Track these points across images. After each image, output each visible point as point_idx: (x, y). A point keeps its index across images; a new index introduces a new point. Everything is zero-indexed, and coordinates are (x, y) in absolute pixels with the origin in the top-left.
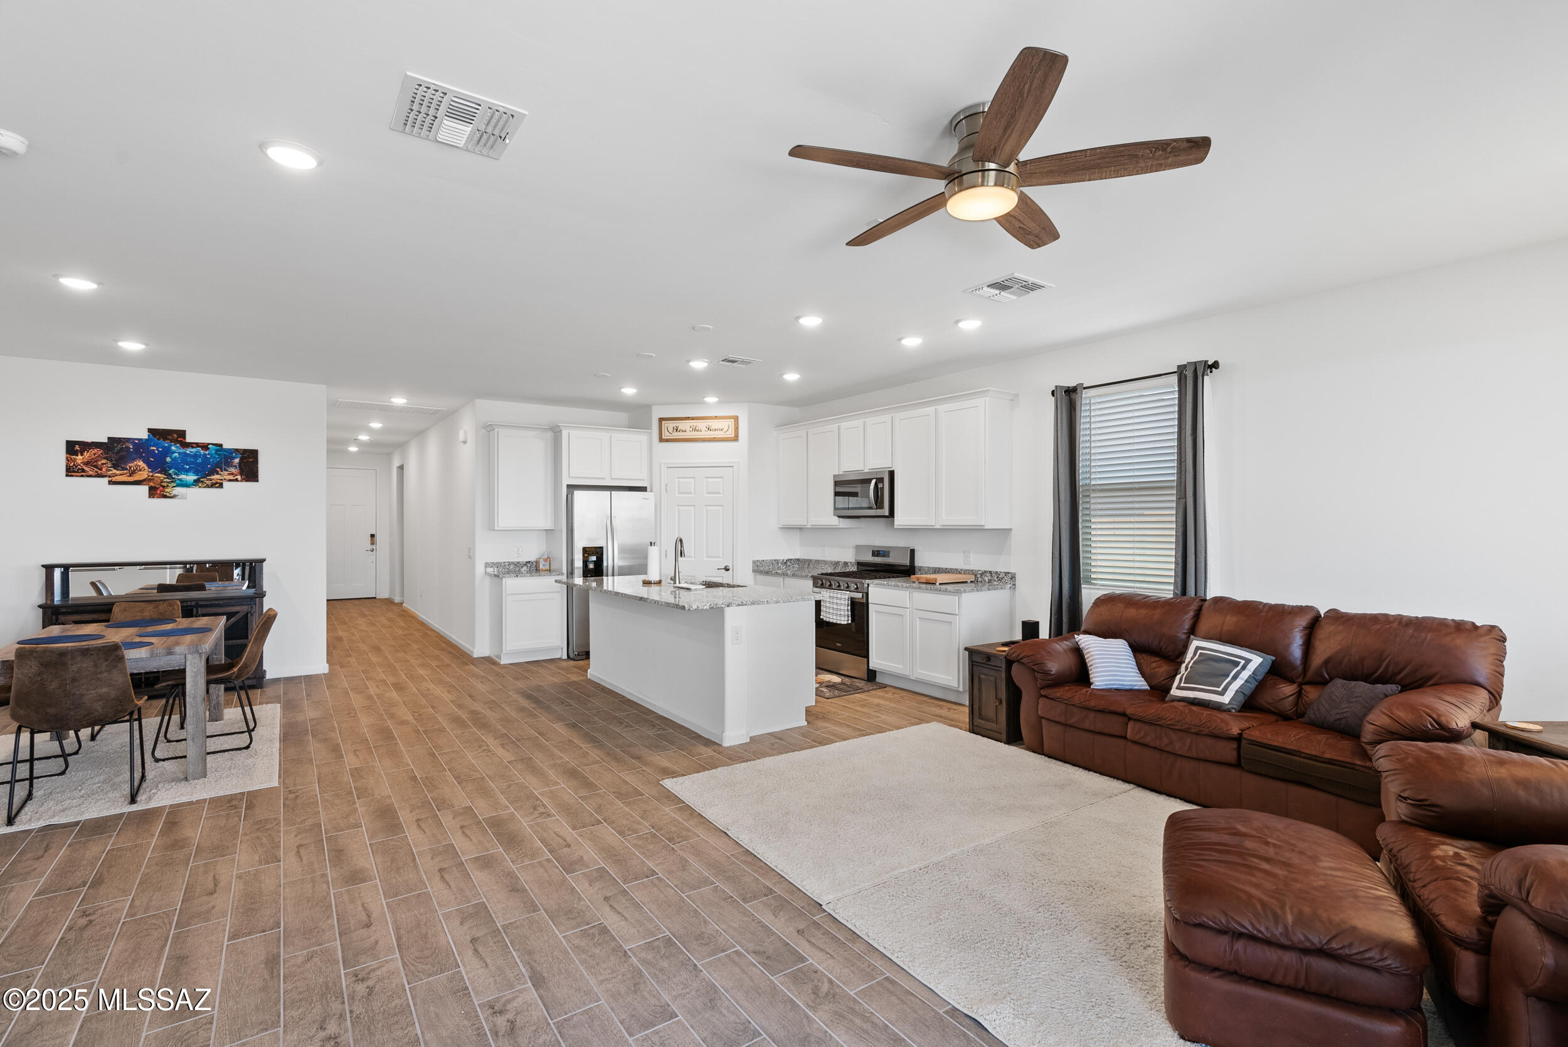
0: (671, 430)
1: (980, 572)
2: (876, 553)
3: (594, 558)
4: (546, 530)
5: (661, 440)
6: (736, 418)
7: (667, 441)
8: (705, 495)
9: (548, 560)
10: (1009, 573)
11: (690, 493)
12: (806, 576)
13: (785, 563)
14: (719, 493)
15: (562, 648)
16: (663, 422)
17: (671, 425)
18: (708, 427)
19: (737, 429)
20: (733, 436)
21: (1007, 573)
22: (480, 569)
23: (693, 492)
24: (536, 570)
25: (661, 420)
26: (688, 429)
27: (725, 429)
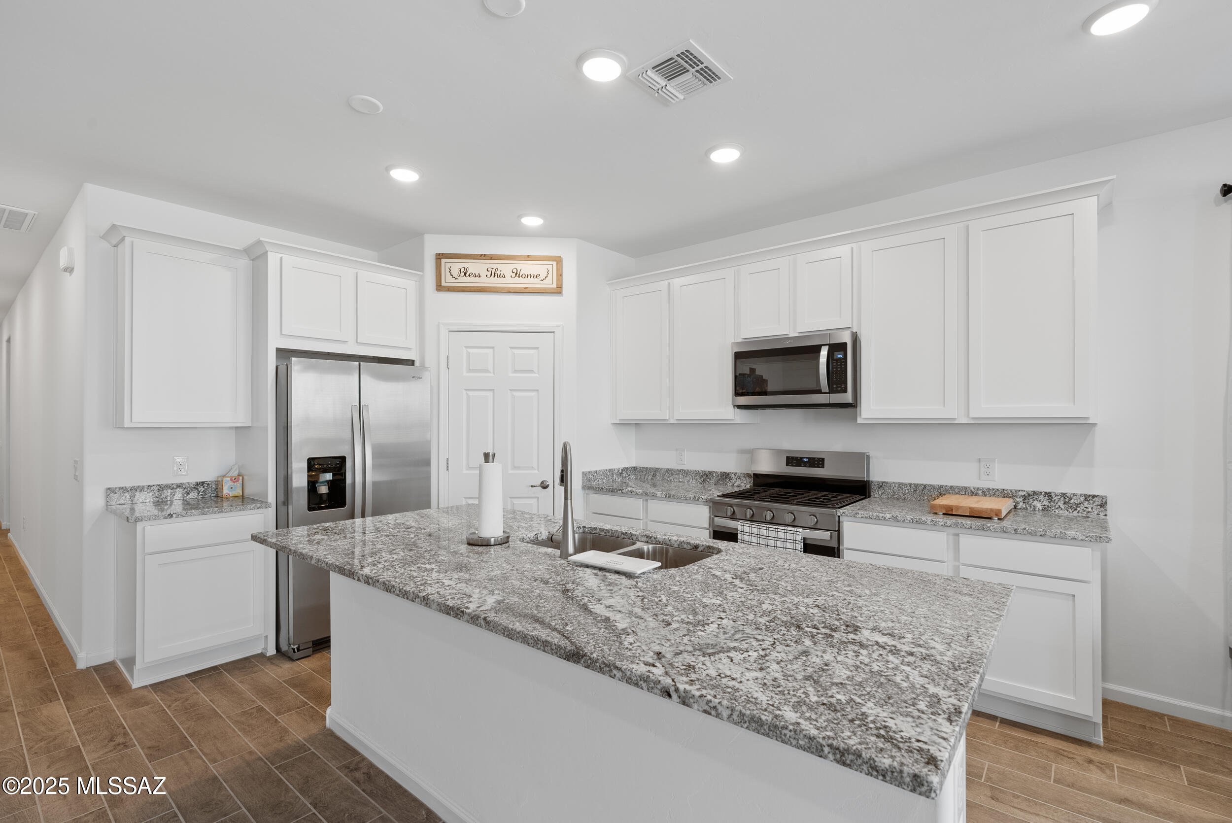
0: (455, 273)
1: (1023, 493)
2: (793, 461)
3: (329, 476)
4: (236, 427)
5: (440, 288)
6: (559, 260)
7: (450, 289)
8: (511, 375)
9: (239, 478)
10: (1094, 496)
11: (487, 371)
12: (696, 500)
13: (621, 474)
14: (532, 371)
15: (266, 637)
16: (443, 261)
17: (456, 266)
18: (515, 271)
19: (560, 276)
20: (555, 286)
21: (1088, 498)
22: (94, 500)
23: (490, 368)
24: (217, 496)
25: (439, 257)
26: (484, 273)
27: (542, 277)
